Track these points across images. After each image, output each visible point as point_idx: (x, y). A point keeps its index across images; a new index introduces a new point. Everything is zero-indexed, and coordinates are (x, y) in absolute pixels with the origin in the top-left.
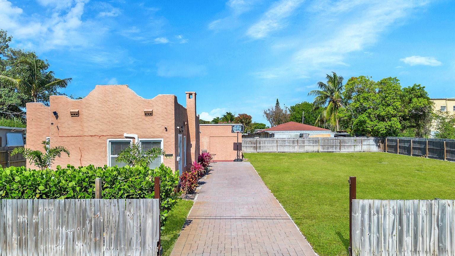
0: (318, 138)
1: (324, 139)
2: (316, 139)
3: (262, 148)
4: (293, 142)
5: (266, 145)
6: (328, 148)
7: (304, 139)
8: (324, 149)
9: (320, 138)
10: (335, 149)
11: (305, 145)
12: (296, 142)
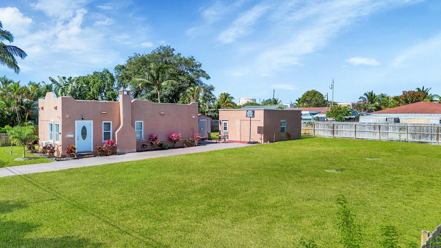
0: (407, 124)
1: (415, 126)
2: (404, 125)
3: (339, 133)
4: (374, 127)
5: (344, 130)
6: (420, 137)
7: (388, 125)
8: (414, 138)
9: (409, 124)
10: (430, 139)
11: (389, 131)
12: (377, 128)
